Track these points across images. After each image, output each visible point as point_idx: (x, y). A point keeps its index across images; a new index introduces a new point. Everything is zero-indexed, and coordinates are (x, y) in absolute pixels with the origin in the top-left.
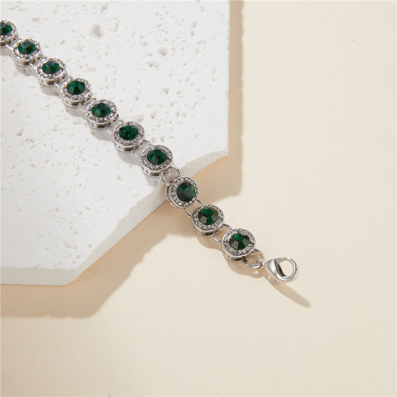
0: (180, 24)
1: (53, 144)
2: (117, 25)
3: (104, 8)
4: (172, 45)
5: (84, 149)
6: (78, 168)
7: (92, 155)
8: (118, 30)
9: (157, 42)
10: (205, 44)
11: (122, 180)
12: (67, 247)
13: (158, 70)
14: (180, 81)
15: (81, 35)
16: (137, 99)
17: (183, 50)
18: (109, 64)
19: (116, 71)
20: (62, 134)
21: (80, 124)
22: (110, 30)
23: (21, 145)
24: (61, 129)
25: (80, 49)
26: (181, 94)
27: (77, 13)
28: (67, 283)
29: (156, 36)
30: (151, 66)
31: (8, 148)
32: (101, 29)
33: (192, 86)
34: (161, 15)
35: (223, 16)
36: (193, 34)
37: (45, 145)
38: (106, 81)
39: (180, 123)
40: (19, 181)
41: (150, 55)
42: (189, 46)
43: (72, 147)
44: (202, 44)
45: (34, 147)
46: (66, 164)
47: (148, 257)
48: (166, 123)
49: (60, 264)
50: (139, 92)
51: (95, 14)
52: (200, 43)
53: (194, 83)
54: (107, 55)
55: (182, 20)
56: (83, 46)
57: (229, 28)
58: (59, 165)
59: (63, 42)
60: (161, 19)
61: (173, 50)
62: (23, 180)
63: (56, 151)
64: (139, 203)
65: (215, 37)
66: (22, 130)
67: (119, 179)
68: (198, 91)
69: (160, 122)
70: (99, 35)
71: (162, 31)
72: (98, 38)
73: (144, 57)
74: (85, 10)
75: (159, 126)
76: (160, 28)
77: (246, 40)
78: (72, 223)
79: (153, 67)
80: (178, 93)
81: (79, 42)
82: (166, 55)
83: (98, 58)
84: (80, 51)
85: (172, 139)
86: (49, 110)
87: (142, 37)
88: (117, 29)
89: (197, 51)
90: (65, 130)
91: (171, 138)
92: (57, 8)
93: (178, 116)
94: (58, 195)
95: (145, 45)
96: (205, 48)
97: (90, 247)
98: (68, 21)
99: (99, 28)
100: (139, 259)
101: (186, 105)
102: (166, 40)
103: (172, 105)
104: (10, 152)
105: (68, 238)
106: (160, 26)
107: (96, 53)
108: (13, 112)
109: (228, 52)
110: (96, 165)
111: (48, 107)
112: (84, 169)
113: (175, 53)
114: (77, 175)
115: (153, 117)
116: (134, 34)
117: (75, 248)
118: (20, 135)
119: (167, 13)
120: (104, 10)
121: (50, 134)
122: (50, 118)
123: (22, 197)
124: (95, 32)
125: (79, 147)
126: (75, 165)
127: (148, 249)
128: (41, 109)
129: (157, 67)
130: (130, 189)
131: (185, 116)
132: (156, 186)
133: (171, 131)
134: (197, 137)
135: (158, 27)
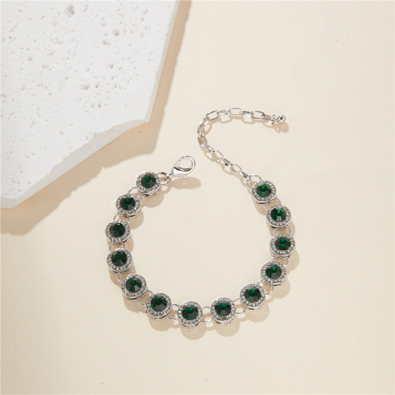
0: (134, 11)
1: (19, 100)
2: (87, 6)
4: (124, 27)
5: (41, 107)
6: (33, 121)
7: (45, 112)
9: (114, 23)
10: (150, 29)
11: (63, 135)
12: (13, 182)
13: (109, 48)
14: (123, 59)
15: (58, 13)
16: (88, 70)
17: (132, 32)
18: (73, 39)
19: (77, 46)
20: (27, 93)
21: (42, 86)
22: (81, 10)
24: (28, 89)
25: (54, 24)
26: (121, 70)
28: (12, 208)
29: (114, 19)
30: (105, 43)
32: (74, 9)
33: (131, 64)
35: (169, 7)
36: (143, 20)
37: (13, 101)
38: (68, 53)
39: (116, 93)
41: (106, 35)
42: (137, 29)
43: (32, 105)
44: (148, 29)
45: (6, 101)
46: (25, 118)
47: (74, 194)
48: (105, 93)
49: (6, 194)
50: (91, 65)
52: (146, 28)
53: (133, 62)
54: (73, 31)
55: (137, 7)
56: (57, 22)
58: (20, 117)
59: (43, 17)
60: (121, 5)
61: (125, 32)
63: (20, 107)
64: (71, 154)
65: (159, 24)
67: (61, 133)
68: (136, 68)
69: (101, 91)
70: (72, 13)
71: (120, 15)
72: (71, 15)
73: (101, 35)
75: (99, 95)
76: (119, 12)
78: (20, 164)
79: (106, 45)
80: (120, 69)
81: (55, 18)
82: (119, 35)
83: (67, 33)
84: (55, 26)
86: (21, 73)
87: (103, 19)
88: (86, 9)
89: (142, 35)
90: (30, 90)
91: (106, 105)
93: (115, 87)
94: (14, 141)
95: (104, 26)
96: (149, 33)
97: (29, 184)
99: (73, 7)
100: (67, 195)
101: (123, 79)
102: (121, 23)
103: (113, 78)
105: (15, 176)
106: (119, 10)
107: (66, 29)
109: (165, 38)
110: (47, 121)
111: (21, 70)
112: (38, 123)
113: (125, 34)
114: (31, 127)
115: (97, 87)
116: (98, 15)
117: (19, 183)
121: (19, 92)
122: (21, 79)
124: (69, 10)
125: (38, 105)
126: (31, 119)
127: (75, 189)
128: (16, 71)
129: (109, 45)
130: (67, 142)
131: (120, 89)
132: (87, 141)
133: (107, 100)
134: (126, 106)
135: (117, 11)
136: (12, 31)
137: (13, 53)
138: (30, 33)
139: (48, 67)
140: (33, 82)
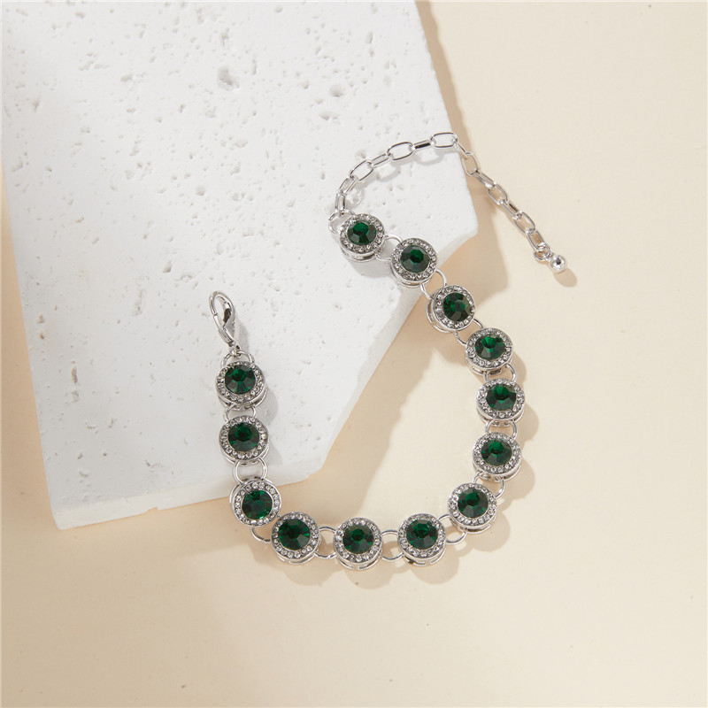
0: (348, 42)
1: (223, 274)
2: (254, 62)
3: (225, 37)
4: (347, 78)
5: (272, 273)
6: (272, 304)
7: (286, 279)
8: (258, 70)
9: (324, 77)
10: (395, 67)
11: (341, 308)
12: (296, 427)
13: (339, 123)
15: (206, 90)
16: (323, 177)
17: (365, 83)
18: (264, 130)
19: (277, 139)
20: (231, 257)
21: (253, 234)
22: (246, 72)
23: (176, 286)
24: (228, 248)
25: (211, 114)
27: (187, 55)
28: (308, 477)
29: (318, 68)
30: (326, 118)
31: (159, 295)
32: (231, 73)
33: (397, 138)
34: (316, 32)
35: (408, 14)
36: (372, 53)
38: (268, 157)
39: (399, 201)
40: (194, 343)
41: (319, 102)
42: (372, 74)
43: (254, 274)
44: (391, 66)
45: (196, 285)
46: (253, 301)
47: (408, 411)
48: (379, 206)
49: (296, 454)
50: (323, 165)
51: (214, 51)
52: (387, 66)
53: (399, 134)
54: (255, 114)
55: (350, 34)
56: (215, 109)
57: (423, 32)
58: (244, 304)
59: (182, 107)
60: (318, 38)
61: (352, 86)
62: (198, 340)
63: (232, 285)
64: (377, 337)
65: (406, 51)
66: (170, 262)
67: (337, 307)
69: (369, 206)
70: (230, 83)
71: (325, 58)
72: (230, 87)
73: (312, 106)
74: (198, 48)
76: (320, 54)
77: (445, 39)
78: (292, 390)
79: (330, 119)
81: (206, 102)
82: (341, 95)
83: (245, 122)
84: (212, 116)
85: (395, 229)
86: (198, 223)
87: (298, 75)
88: (255, 68)
89: (387, 80)
90: (234, 248)
91: (393, 227)
92: (153, 52)
93: (391, 190)
95: (306, 88)
96: (397, 73)
97: (329, 419)
98: (178, 72)
99: (227, 71)
100: (397, 417)
101: (399, 171)
102: (336, 71)
104: (164, 300)
105: (295, 414)
106: (318, 50)
107: (238, 114)
108: (145, 237)
109: (433, 73)
110: (297, 294)
111: (196, 217)
112: (283, 303)
113: (356, 89)
114: (274, 315)
116: (284, 72)
117: (310, 426)
118: (169, 270)
119: (323, 26)
120: (226, 40)
121: (213, 259)
122: (204, 235)
123: (207, 366)
124: (223, 80)
125: (264, 272)
126: (266, 300)
128: (187, 222)
129: (335, 118)
130: (359, 319)
131: (401, 189)
132: (395, 305)
133: (389, 217)
134: (429, 217)
135: (317, 53)
136: (135, 152)
137: (162, 192)
138: (173, 146)
139: (243, 195)
140: (229, 232)
